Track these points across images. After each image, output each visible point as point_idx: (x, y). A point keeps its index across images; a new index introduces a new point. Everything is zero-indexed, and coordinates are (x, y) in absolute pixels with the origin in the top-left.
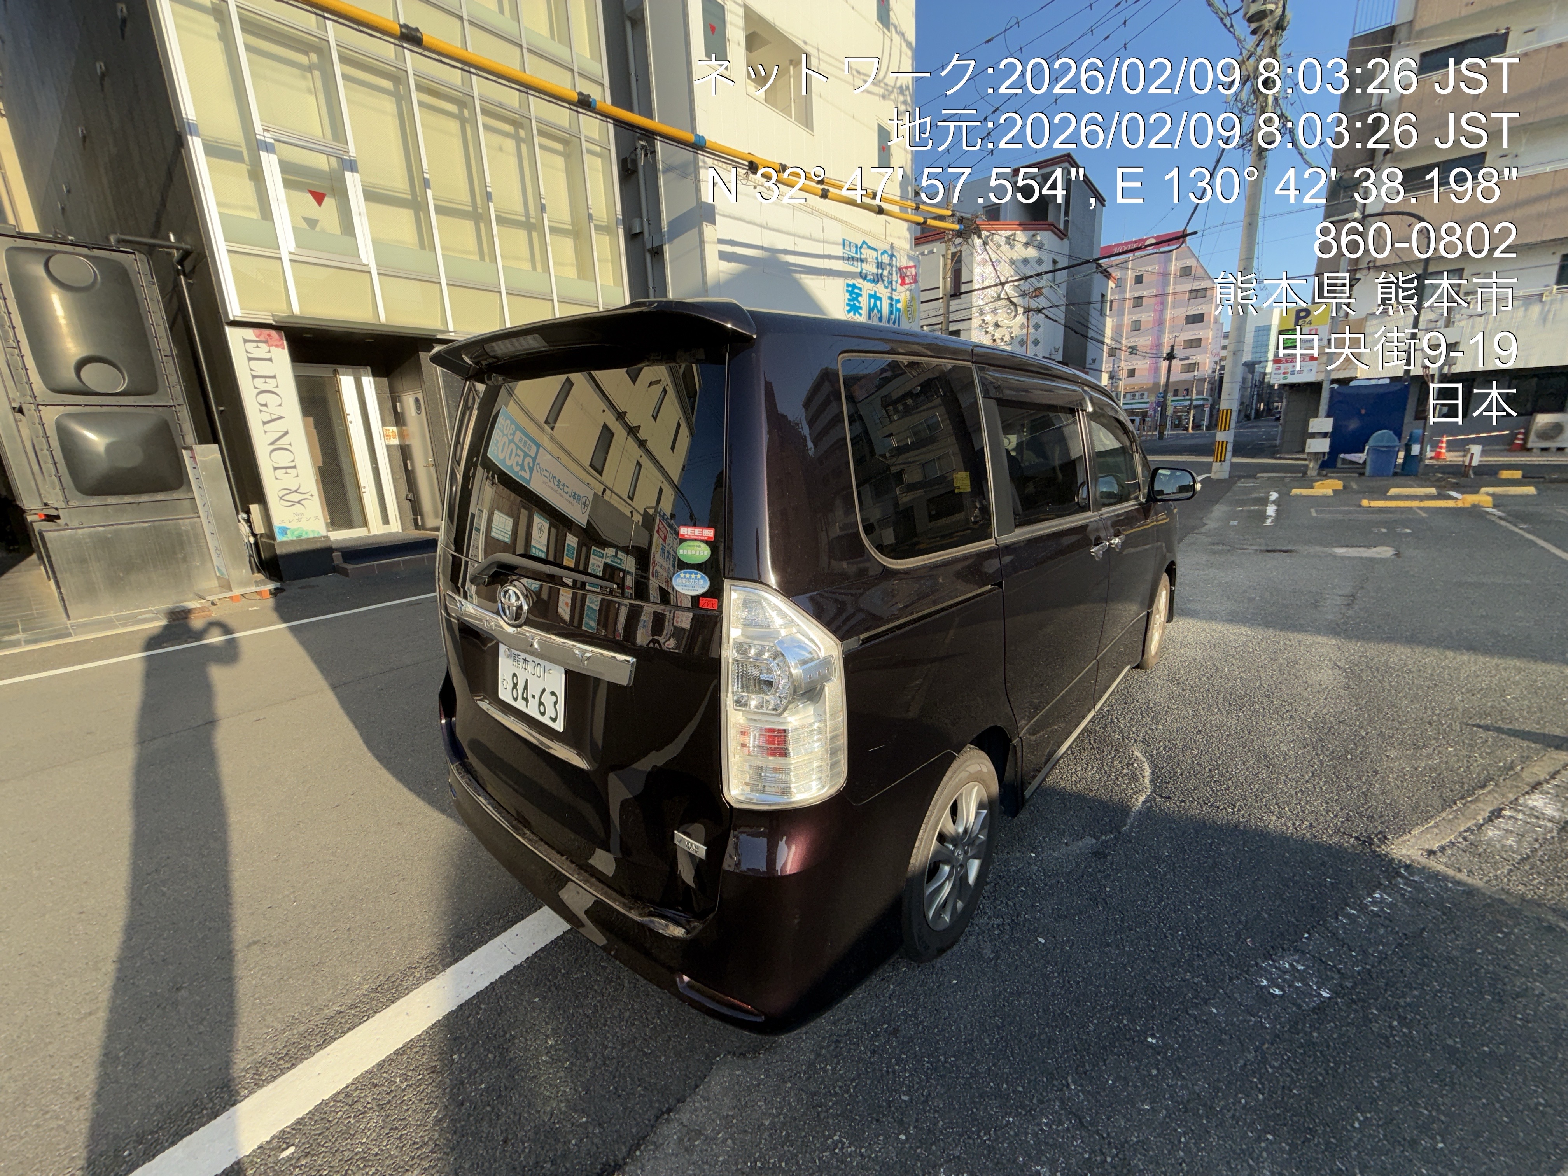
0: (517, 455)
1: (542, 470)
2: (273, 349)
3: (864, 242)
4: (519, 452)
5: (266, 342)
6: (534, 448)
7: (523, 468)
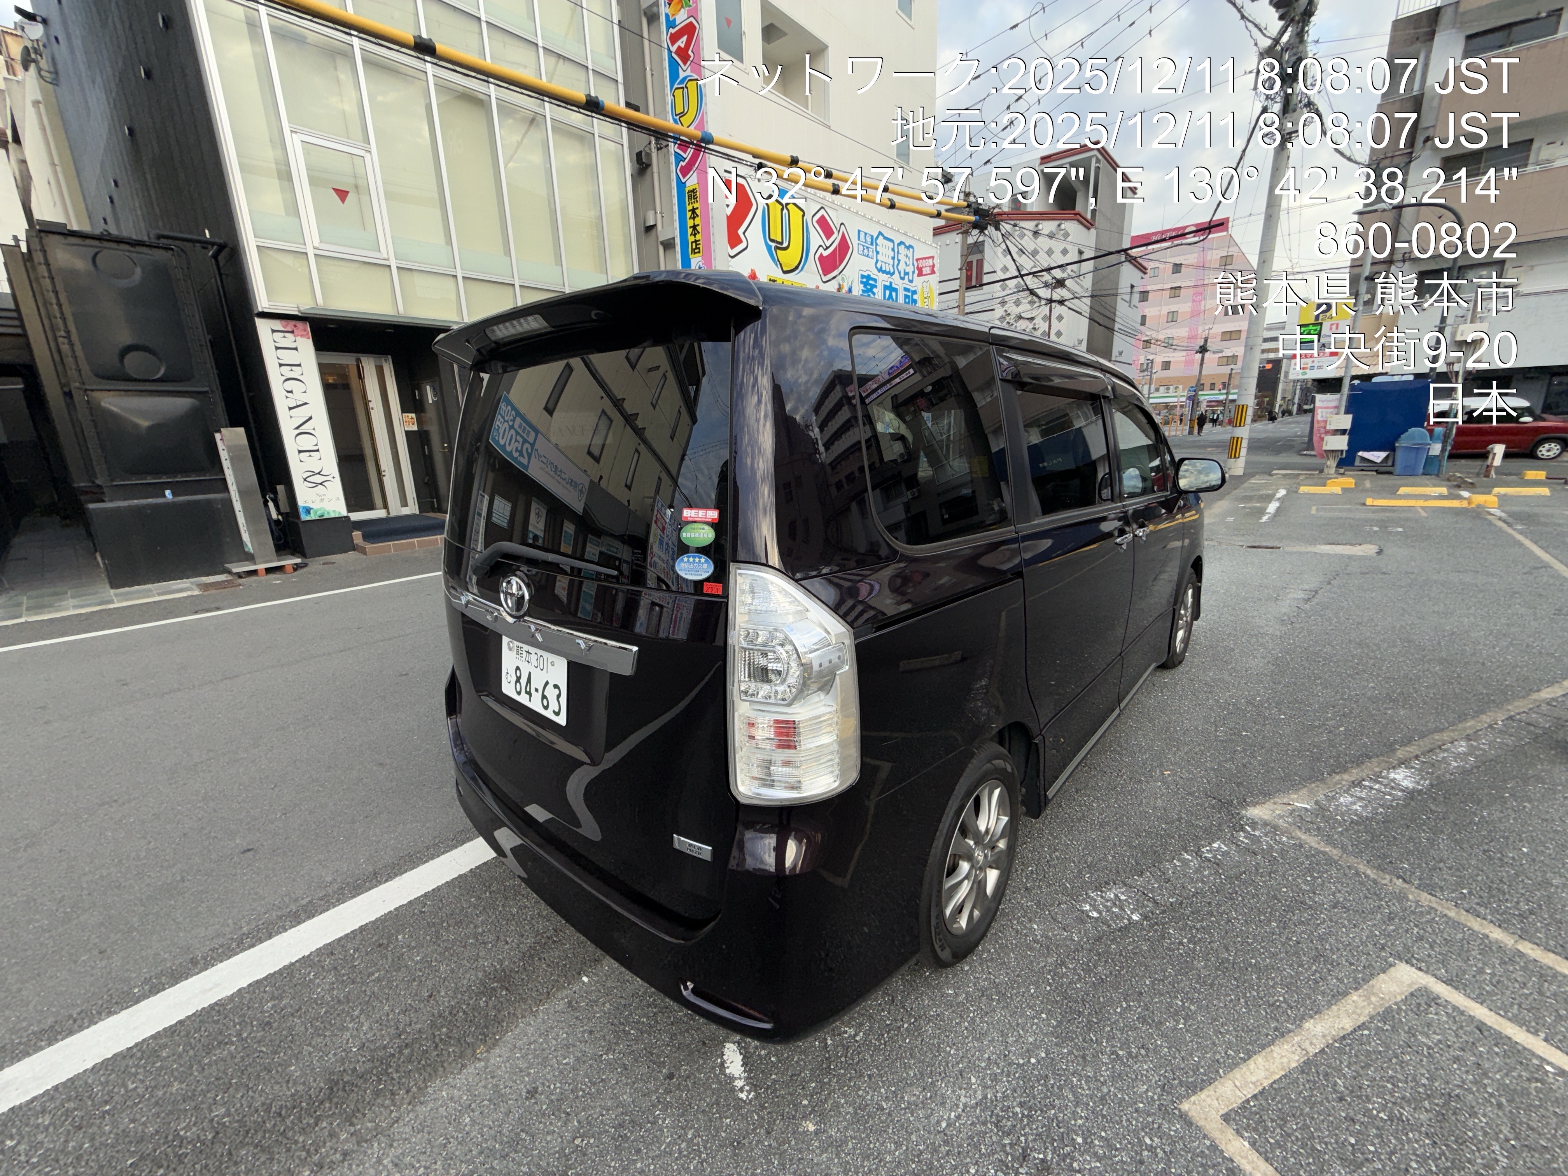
0: (516, 441)
1: (540, 456)
2: (299, 339)
3: (880, 233)
4: (519, 438)
5: (292, 332)
6: (533, 434)
7: (521, 455)
